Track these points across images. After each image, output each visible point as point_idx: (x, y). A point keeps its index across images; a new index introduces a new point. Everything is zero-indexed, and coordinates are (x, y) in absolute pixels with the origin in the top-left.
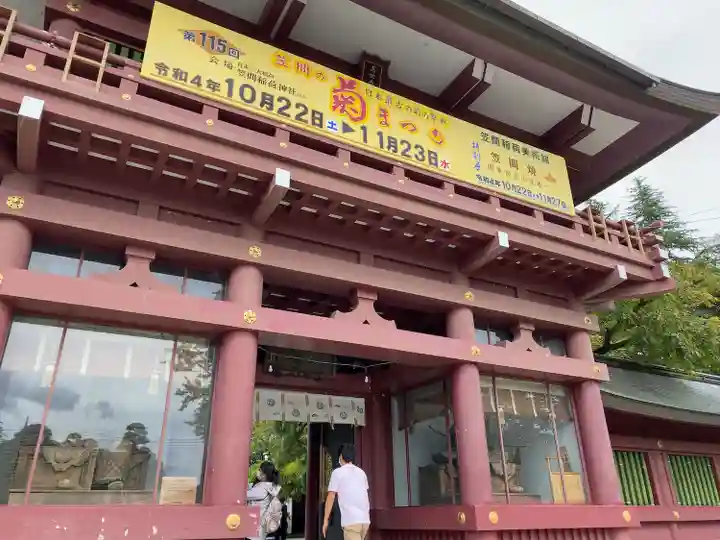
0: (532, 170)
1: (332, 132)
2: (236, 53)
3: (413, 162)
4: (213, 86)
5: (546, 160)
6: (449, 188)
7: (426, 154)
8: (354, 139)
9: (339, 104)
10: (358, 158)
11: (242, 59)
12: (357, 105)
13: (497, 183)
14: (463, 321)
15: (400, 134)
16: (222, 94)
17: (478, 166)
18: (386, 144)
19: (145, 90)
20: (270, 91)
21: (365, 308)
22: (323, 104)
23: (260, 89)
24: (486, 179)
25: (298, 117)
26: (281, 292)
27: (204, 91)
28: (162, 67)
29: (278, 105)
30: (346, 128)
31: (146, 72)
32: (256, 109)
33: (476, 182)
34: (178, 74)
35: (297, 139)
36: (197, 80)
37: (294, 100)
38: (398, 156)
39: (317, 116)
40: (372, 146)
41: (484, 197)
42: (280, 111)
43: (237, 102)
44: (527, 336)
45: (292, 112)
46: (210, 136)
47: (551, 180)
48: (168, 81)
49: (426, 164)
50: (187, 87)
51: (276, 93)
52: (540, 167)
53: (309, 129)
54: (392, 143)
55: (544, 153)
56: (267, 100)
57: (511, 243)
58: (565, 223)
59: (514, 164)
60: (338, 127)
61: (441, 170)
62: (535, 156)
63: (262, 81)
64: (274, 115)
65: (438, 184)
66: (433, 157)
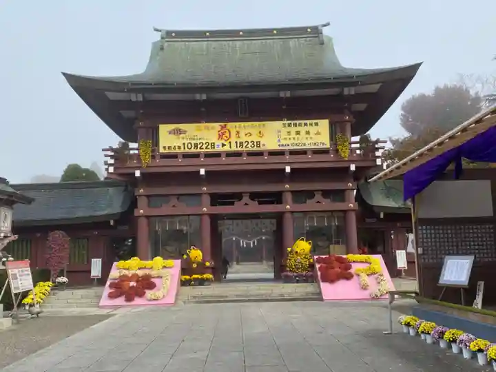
0: (308, 133)
1: (220, 149)
2: (185, 132)
3: (250, 149)
4: (179, 148)
5: (317, 124)
6: (266, 154)
7: (255, 144)
8: (227, 148)
9: (220, 137)
10: (229, 155)
11: (187, 134)
12: (227, 134)
13: (288, 145)
15: (243, 139)
16: (182, 150)
17: (279, 141)
18: (238, 146)
19: (163, 157)
20: (196, 142)
23: (193, 142)
24: (282, 145)
25: (206, 148)
27: (177, 151)
28: (164, 148)
29: (199, 146)
30: (223, 145)
31: (162, 150)
32: (193, 150)
33: (277, 148)
34: (169, 148)
35: (207, 155)
36: (174, 148)
37: (204, 142)
38: (244, 149)
39: (213, 145)
40: (234, 148)
41: (282, 153)
42: (200, 148)
43: (187, 150)
44: (318, 197)
45: (204, 147)
46: (181, 165)
47: (318, 133)
48: (167, 151)
49: (255, 149)
50: (173, 151)
51: (198, 142)
52: (313, 130)
53: (210, 150)
54: (241, 144)
55: (316, 121)
56: (196, 146)
57: (291, 169)
58: (325, 152)
59: (298, 133)
60: (221, 146)
61: (262, 148)
62: (311, 124)
63: (194, 139)
64: (199, 150)
65: (260, 154)
66: (258, 144)
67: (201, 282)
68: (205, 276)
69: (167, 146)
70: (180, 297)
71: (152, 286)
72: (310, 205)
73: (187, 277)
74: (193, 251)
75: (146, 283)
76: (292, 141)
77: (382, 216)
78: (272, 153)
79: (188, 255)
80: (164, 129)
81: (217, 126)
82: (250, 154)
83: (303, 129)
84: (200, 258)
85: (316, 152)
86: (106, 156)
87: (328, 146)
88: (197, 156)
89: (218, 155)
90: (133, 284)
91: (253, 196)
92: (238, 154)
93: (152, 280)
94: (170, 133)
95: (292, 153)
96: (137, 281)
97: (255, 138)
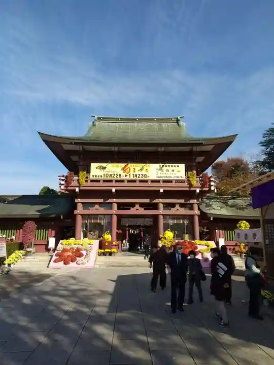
0: (173, 171)
1: (123, 178)
3: (141, 178)
4: (101, 176)
5: (178, 166)
6: (149, 182)
7: (144, 176)
8: (128, 177)
9: (124, 169)
10: (129, 181)
11: (106, 169)
12: (128, 170)
13: (162, 177)
14: (161, 206)
15: (137, 173)
16: (103, 178)
17: (157, 174)
18: (134, 176)
19: (92, 181)
20: (111, 173)
21: (137, 206)
22: (121, 172)
23: (109, 174)
24: (159, 177)
26: (121, 206)
27: (100, 178)
28: (93, 176)
29: (112, 176)
30: (126, 176)
31: (91, 177)
32: (109, 178)
33: (156, 178)
34: (96, 176)
35: (117, 181)
36: (99, 176)
37: (115, 174)
38: (137, 178)
39: (120, 175)
40: (132, 177)
41: (158, 181)
43: (105, 178)
44: (177, 207)
45: (115, 176)
46: (102, 186)
47: (179, 171)
48: (95, 178)
49: (144, 178)
50: (97, 178)
51: (112, 173)
52: (176, 169)
53: (119, 178)
54: (136, 175)
55: (178, 164)
56: (111, 175)
57: (164, 190)
58: (182, 182)
59: (168, 170)
60: (124, 176)
61: (147, 178)
62: (175, 166)
63: (109, 172)
64: (112, 178)
65: (147, 181)
66: (146, 176)
67: (110, 254)
68: (112, 250)
69: (94, 175)
70: (96, 263)
71: (81, 255)
72: (173, 211)
73: (102, 251)
74: (106, 235)
75: (78, 253)
76: (164, 175)
77: (212, 219)
78: (153, 181)
79: (103, 237)
80: (94, 166)
81: (123, 165)
82: (141, 181)
83: (170, 169)
84: (110, 240)
85: (177, 181)
86: (60, 179)
87: (184, 178)
88: (111, 181)
89: (123, 181)
90: (70, 254)
91: (141, 205)
92: (135, 181)
93: (82, 252)
94: (97, 168)
95: (164, 181)
96: (73, 252)
97: (144, 172)
